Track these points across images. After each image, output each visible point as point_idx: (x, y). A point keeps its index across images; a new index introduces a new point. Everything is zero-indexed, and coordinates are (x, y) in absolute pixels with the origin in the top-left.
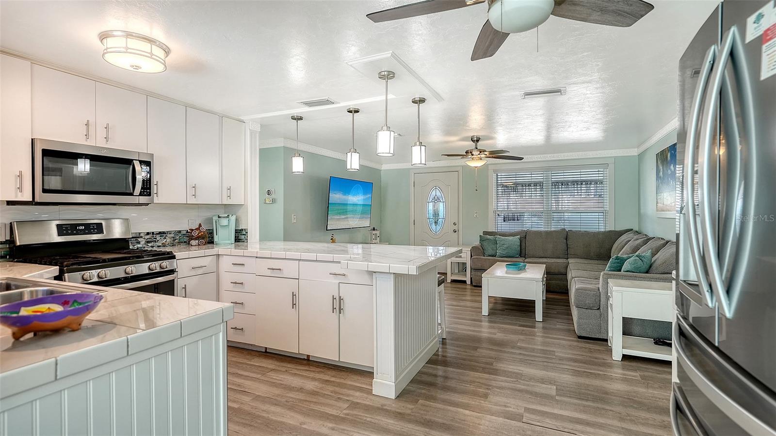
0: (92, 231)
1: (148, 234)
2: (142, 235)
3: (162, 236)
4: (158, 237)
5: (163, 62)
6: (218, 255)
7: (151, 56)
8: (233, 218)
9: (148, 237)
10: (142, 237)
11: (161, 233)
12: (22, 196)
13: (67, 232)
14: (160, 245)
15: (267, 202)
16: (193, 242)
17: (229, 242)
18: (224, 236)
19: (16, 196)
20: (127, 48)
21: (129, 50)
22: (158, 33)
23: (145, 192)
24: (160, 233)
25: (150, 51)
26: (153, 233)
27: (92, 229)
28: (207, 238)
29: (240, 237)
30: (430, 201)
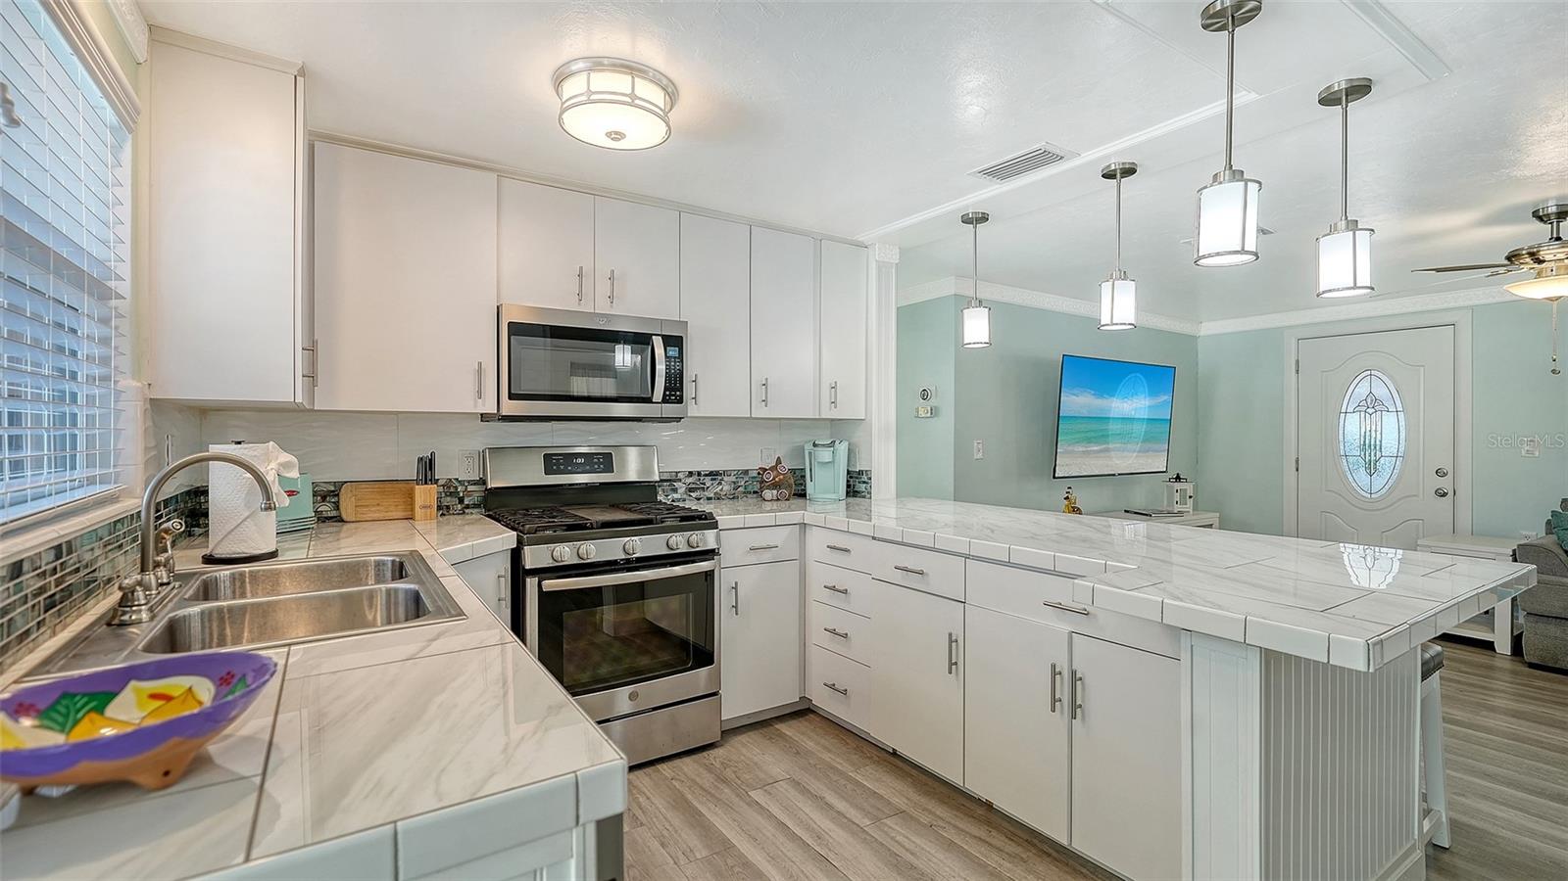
0: (596, 466)
1: (691, 474)
2: (680, 476)
3: (715, 479)
4: (708, 481)
5: (661, 113)
6: (803, 526)
7: (633, 100)
8: (842, 448)
9: (690, 480)
10: (680, 480)
11: (713, 474)
12: (484, 405)
13: (558, 468)
14: (712, 495)
15: (922, 413)
16: (768, 494)
17: (834, 496)
18: (825, 483)
19: (475, 406)
20: (590, 92)
21: (593, 97)
22: (650, 52)
23: (673, 395)
24: (711, 474)
25: (629, 91)
26: (699, 474)
27: (596, 463)
28: (795, 488)
29: (856, 486)
30: (1350, 409)
